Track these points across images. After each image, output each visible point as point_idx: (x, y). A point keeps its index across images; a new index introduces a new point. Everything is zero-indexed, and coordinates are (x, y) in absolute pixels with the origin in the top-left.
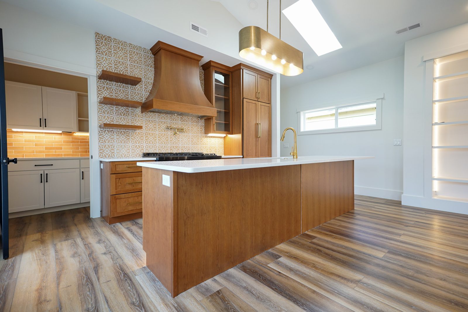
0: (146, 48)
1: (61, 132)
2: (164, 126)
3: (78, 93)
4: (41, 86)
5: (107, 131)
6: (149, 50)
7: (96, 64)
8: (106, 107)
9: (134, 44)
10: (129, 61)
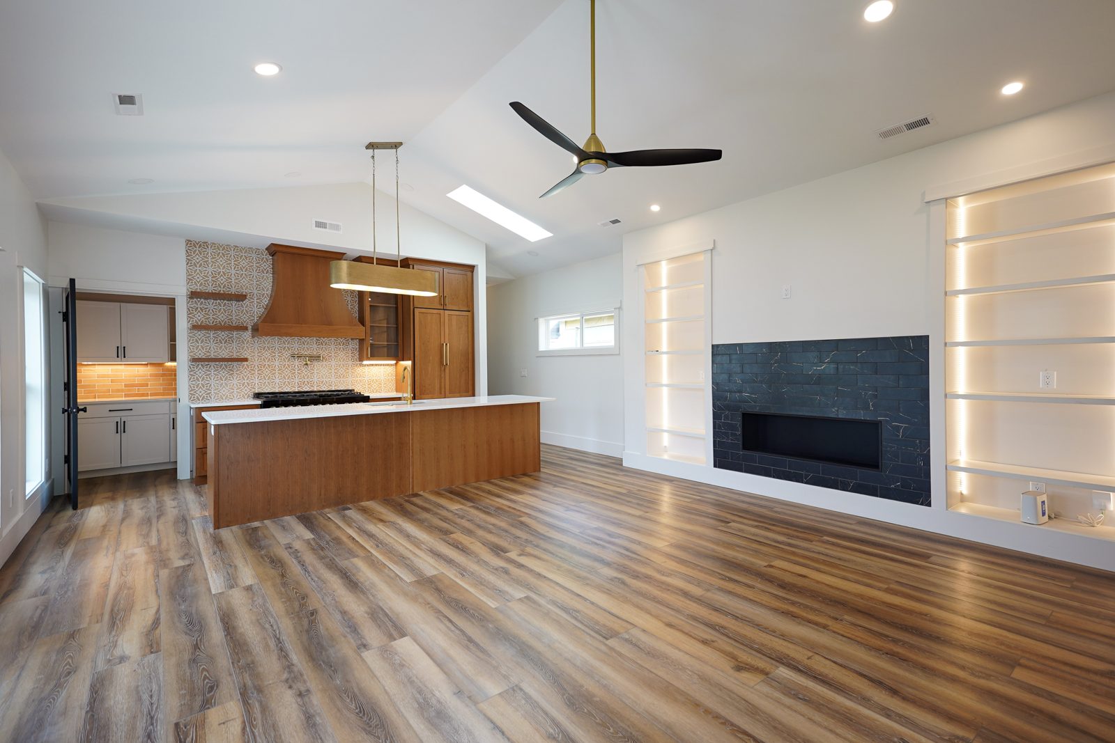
0: (259, 248)
1: (146, 363)
2: (287, 354)
4: (120, 304)
5: (200, 367)
6: (264, 250)
8: (200, 334)
9: (242, 246)
10: (234, 269)
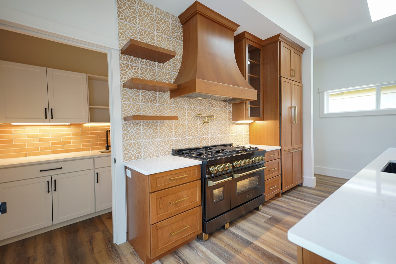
0: (174, 15)
1: (69, 124)
3: (88, 76)
4: (46, 68)
5: (132, 125)
6: (178, 18)
7: (119, 34)
8: (131, 92)
9: (162, 9)
10: (157, 31)
